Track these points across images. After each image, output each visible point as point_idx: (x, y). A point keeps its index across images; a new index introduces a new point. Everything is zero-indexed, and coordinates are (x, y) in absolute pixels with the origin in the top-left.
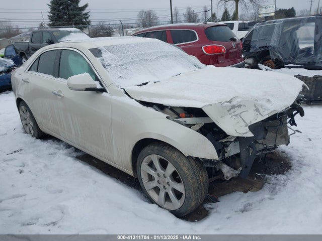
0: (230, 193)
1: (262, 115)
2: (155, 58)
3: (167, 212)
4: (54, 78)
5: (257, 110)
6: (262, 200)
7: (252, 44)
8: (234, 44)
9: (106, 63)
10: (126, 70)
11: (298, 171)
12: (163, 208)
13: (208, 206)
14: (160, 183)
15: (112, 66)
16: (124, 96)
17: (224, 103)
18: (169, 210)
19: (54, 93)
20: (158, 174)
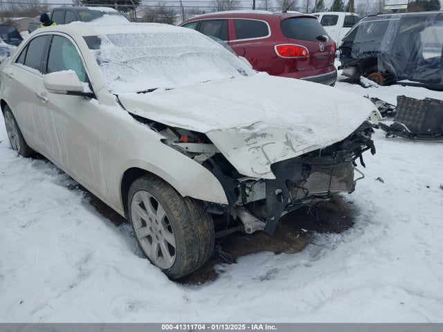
0: (256, 252)
1: (294, 150)
2: (180, 55)
3: (159, 271)
4: (40, 74)
5: (288, 143)
6: (295, 267)
7: (354, 48)
8: (321, 46)
9: (103, 58)
10: (129, 69)
11: (360, 231)
12: (155, 265)
13: (219, 267)
14: (152, 231)
15: (110, 63)
16: (115, 105)
17: (239, 130)
18: (161, 269)
19: (38, 96)
20: (150, 219)
